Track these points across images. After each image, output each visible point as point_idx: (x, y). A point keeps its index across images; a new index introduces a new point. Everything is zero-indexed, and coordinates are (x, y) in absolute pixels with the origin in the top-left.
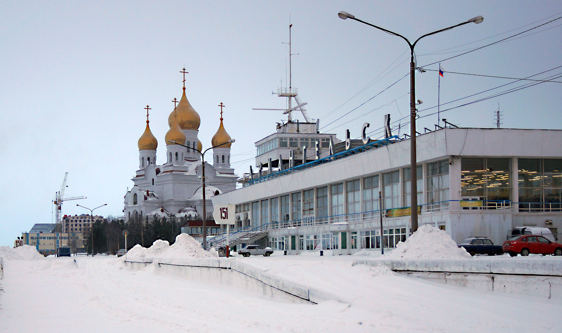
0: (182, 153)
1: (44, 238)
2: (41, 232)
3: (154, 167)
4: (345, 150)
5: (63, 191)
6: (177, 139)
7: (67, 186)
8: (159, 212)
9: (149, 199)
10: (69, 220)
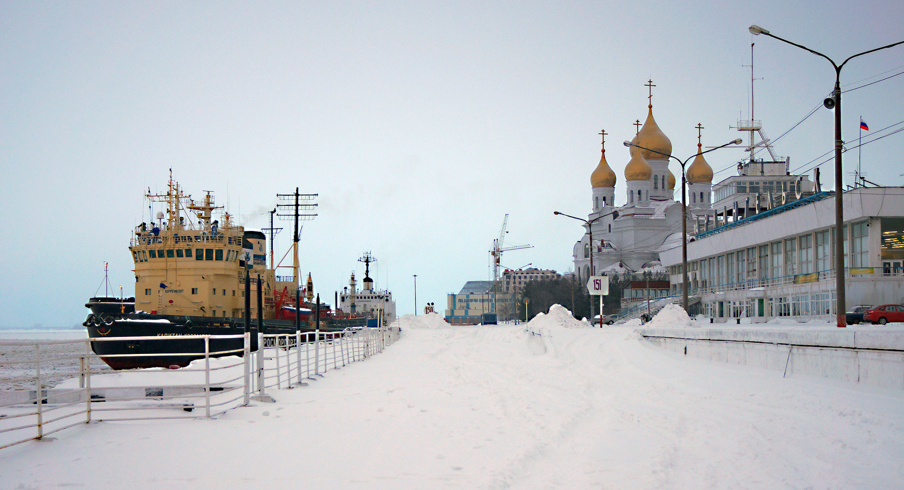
0: (647, 191)
1: (476, 301)
2: (472, 293)
3: (611, 209)
4: (781, 205)
5: (503, 238)
6: (640, 173)
7: (507, 232)
8: (616, 267)
9: (604, 250)
10: (510, 276)
